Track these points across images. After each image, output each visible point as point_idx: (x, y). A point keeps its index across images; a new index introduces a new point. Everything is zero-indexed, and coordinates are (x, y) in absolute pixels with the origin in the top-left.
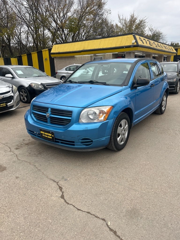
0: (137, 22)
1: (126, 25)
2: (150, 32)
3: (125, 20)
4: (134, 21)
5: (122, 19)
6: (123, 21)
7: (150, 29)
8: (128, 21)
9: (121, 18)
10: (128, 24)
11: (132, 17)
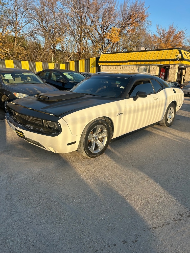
0: (176, 33)
1: (164, 35)
2: (188, 43)
3: (163, 31)
4: (173, 32)
5: (160, 30)
6: (161, 32)
7: (188, 40)
8: (166, 31)
9: (159, 28)
10: (166, 35)
11: (171, 28)
